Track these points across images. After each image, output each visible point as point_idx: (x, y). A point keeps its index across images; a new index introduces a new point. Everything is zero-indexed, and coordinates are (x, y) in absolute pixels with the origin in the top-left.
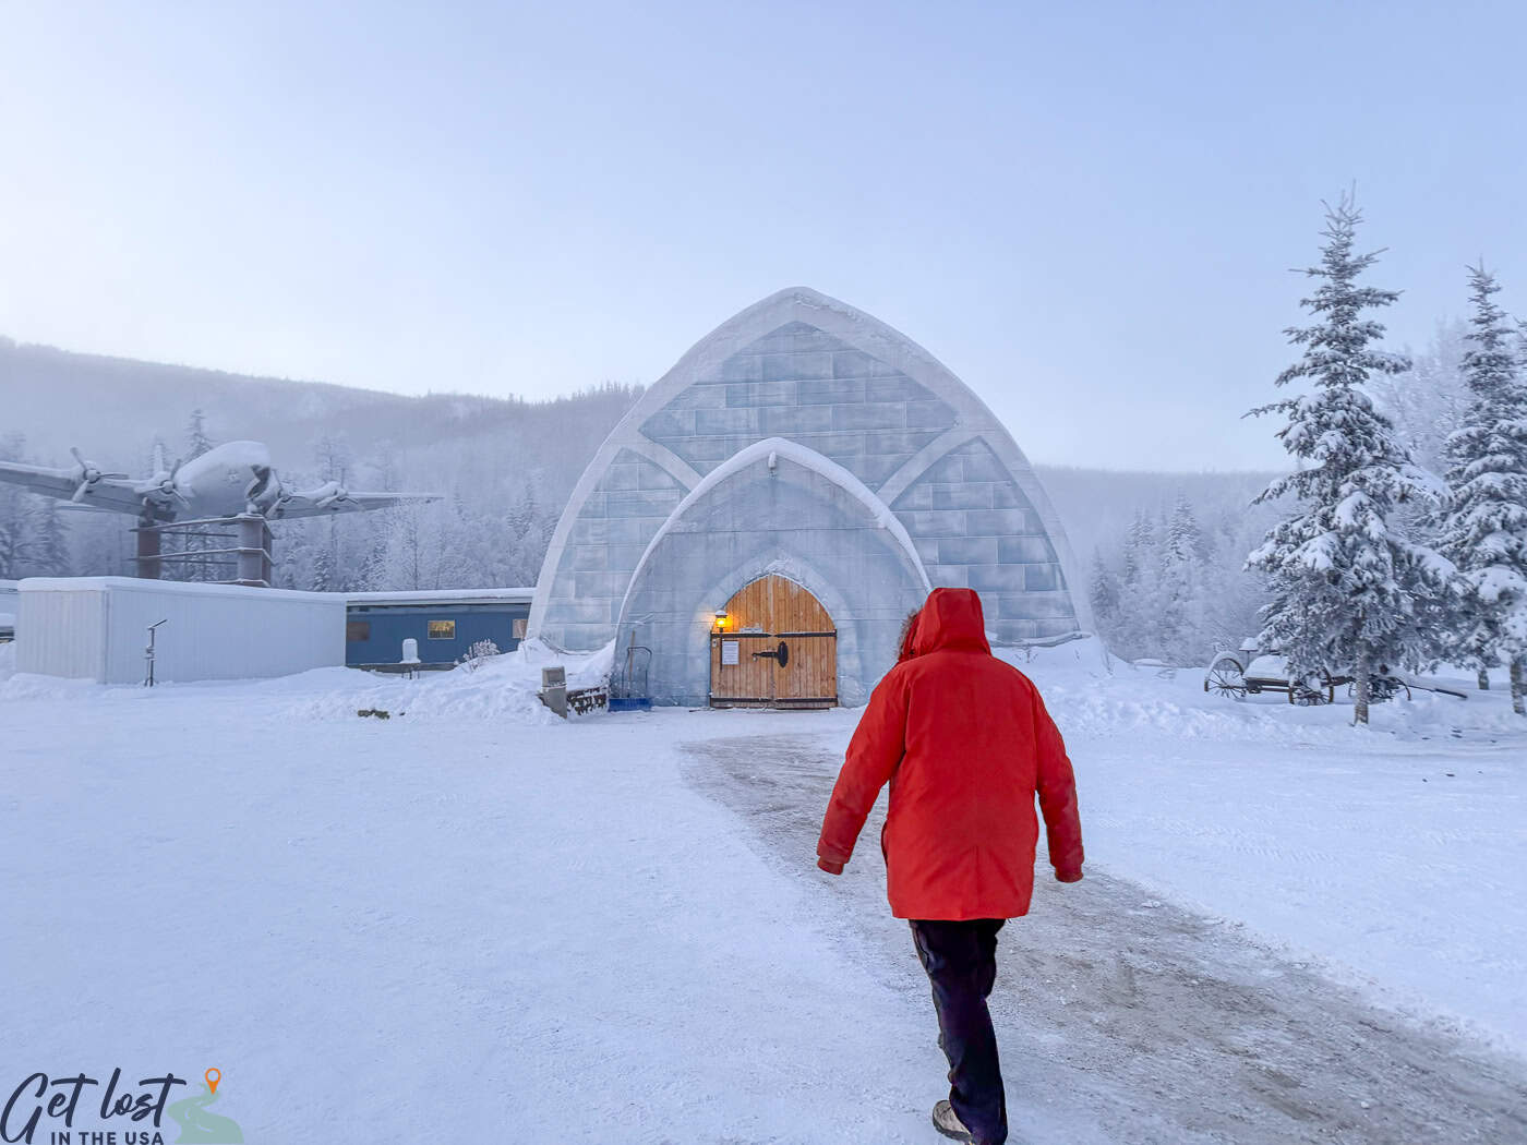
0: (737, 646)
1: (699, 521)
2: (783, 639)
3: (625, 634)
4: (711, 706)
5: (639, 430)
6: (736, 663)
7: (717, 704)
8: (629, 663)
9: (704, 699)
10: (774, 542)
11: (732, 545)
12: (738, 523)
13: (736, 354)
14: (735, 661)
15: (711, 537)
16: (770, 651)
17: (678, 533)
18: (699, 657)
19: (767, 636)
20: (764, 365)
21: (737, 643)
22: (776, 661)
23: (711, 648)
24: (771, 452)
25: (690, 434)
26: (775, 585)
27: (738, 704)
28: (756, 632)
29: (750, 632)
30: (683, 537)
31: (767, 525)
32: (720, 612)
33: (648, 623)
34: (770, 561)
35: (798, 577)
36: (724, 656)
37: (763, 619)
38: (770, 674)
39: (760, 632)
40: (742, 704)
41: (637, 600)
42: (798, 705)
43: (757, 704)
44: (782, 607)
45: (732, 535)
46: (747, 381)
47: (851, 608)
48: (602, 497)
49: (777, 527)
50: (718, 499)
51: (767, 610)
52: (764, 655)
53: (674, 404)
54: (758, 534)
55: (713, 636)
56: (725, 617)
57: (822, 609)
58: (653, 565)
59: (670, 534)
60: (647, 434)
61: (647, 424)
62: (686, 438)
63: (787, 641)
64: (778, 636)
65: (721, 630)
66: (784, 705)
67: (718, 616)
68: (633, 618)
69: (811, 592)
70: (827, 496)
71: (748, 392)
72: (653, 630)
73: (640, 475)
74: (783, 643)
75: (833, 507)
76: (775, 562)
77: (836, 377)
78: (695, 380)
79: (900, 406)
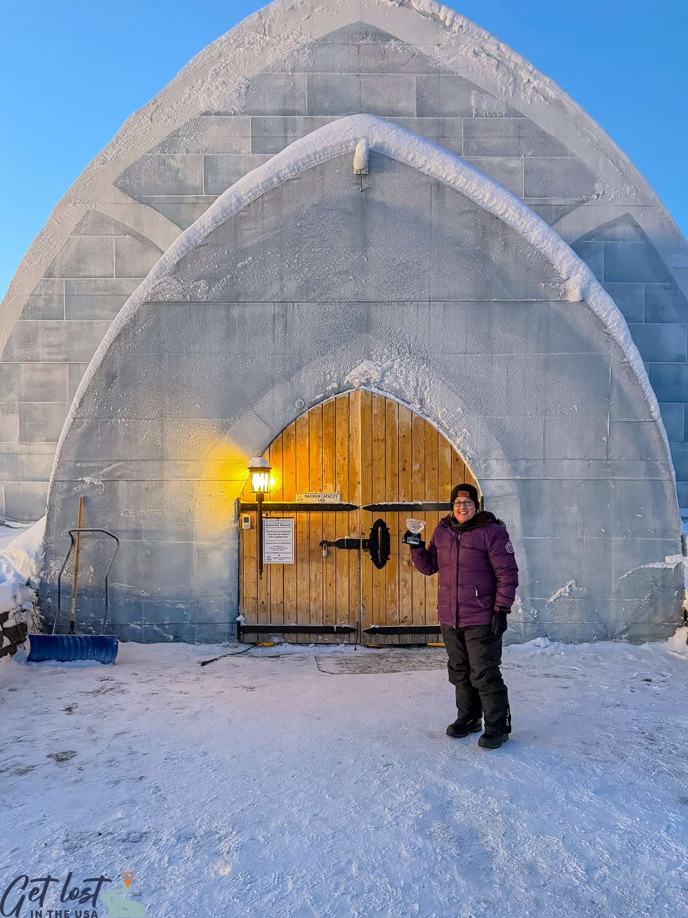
0: (291, 529)
1: (212, 279)
2: (378, 515)
3: (65, 501)
4: (240, 641)
5: (115, 184)
6: (291, 561)
7: (251, 637)
8: (71, 562)
9: (226, 628)
10: (365, 325)
11: (279, 327)
12: (291, 286)
13: (267, 69)
14: (289, 558)
15: (236, 312)
16: (354, 536)
17: (169, 303)
18: (214, 548)
19: (351, 508)
20: (312, 89)
21: (292, 522)
22: (366, 556)
23: (240, 532)
24: (356, 140)
25: (195, 190)
26: (366, 409)
27: (293, 637)
28: (328, 501)
29: (315, 501)
30: (179, 309)
31: (348, 290)
32: (257, 462)
33: (111, 481)
34: (353, 365)
35: (409, 394)
36: (267, 548)
37: (343, 477)
38: (354, 582)
39: (336, 501)
40: (301, 637)
41: (87, 435)
42: (408, 638)
43: (328, 638)
44: (378, 453)
45: (278, 309)
46: (285, 113)
47: (512, 458)
48: (58, 288)
49: (371, 295)
50: (251, 235)
51: (349, 458)
52: (341, 544)
53: (170, 143)
54: (330, 308)
55: (243, 508)
56: (266, 470)
57: (456, 459)
58: (118, 365)
59: (153, 304)
60: (125, 190)
61: (126, 174)
62: (191, 198)
63: (387, 517)
64: (373, 508)
65: (261, 497)
66: (381, 639)
67: (253, 469)
68: (82, 472)
69: (435, 424)
70: (470, 237)
71: (286, 131)
72: (122, 494)
73: (117, 254)
74: (380, 523)
75: (482, 258)
76: (363, 367)
77: (420, 114)
78: (202, 107)
79: (514, 163)
